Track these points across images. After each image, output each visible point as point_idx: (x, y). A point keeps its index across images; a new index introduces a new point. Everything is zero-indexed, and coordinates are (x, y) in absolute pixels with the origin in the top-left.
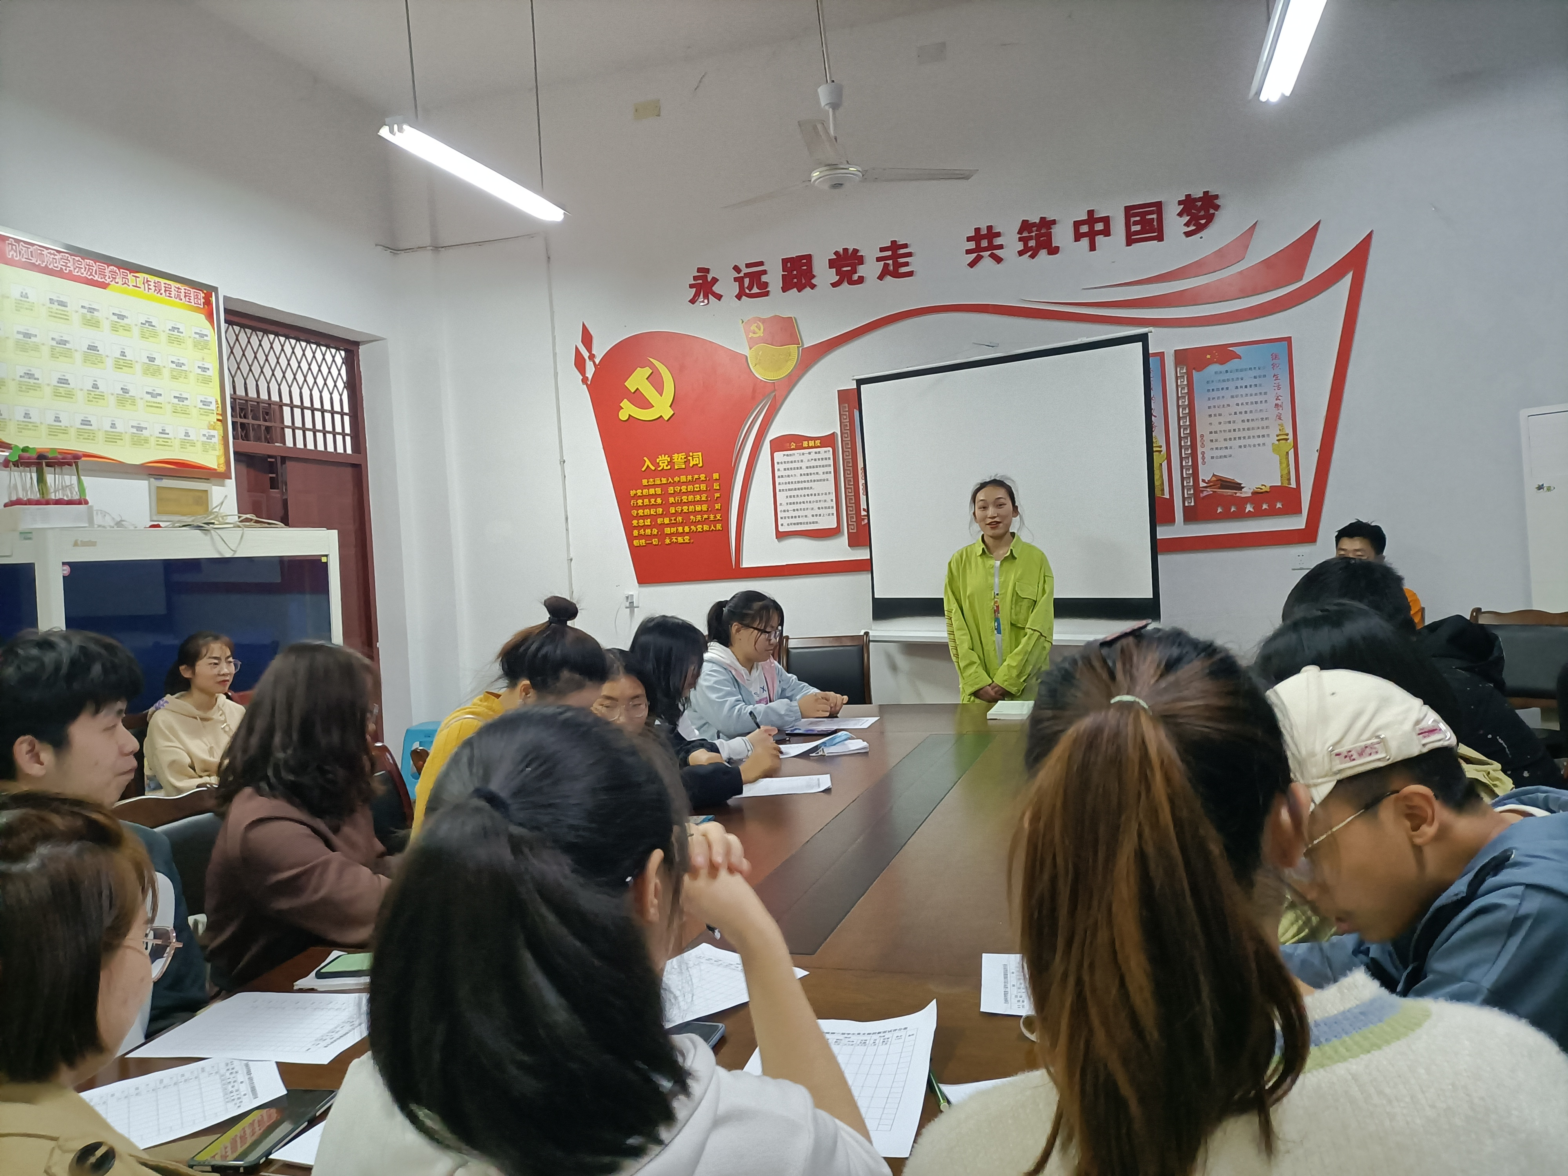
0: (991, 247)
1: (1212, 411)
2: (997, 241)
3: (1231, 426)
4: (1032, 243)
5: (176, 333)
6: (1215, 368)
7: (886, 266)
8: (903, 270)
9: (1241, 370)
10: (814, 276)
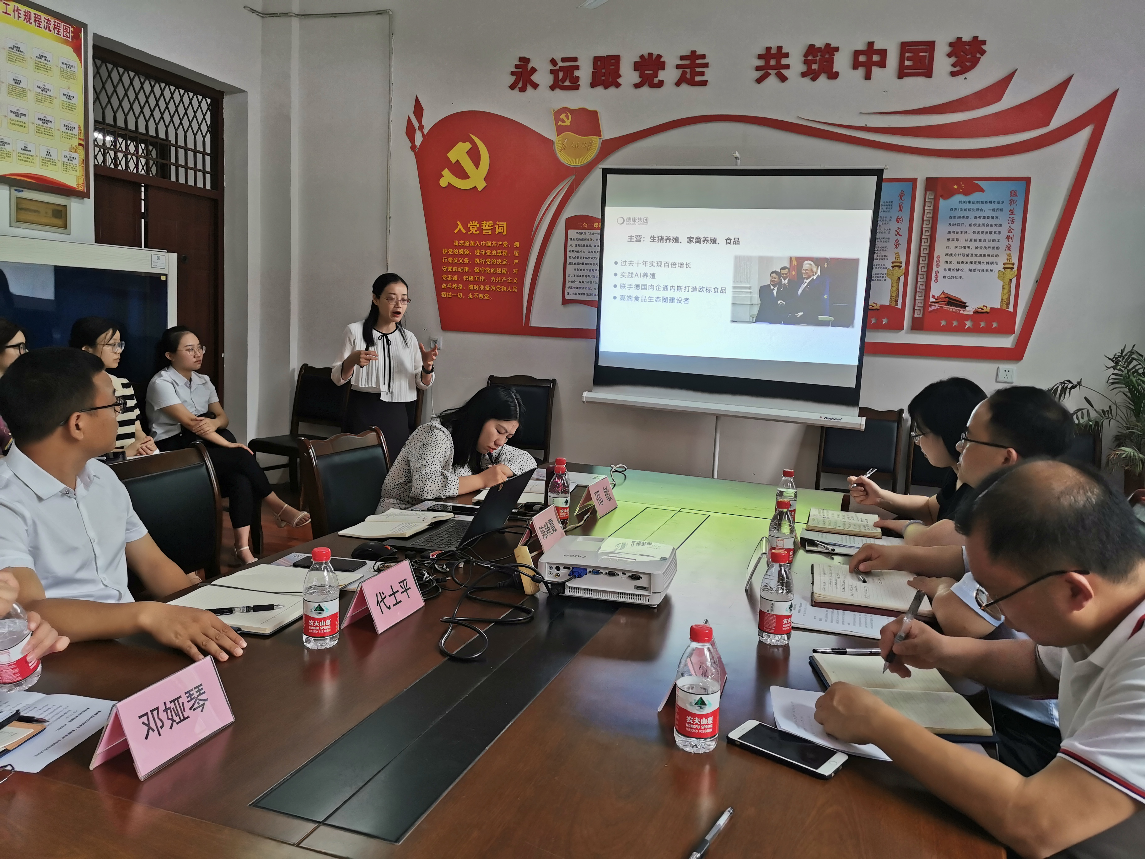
0: (780, 66)
1: (951, 236)
2: (784, 61)
3: (966, 251)
4: (815, 67)
5: (43, 60)
6: (960, 197)
7: (684, 73)
8: (698, 79)
9: (982, 202)
10: (620, 76)
